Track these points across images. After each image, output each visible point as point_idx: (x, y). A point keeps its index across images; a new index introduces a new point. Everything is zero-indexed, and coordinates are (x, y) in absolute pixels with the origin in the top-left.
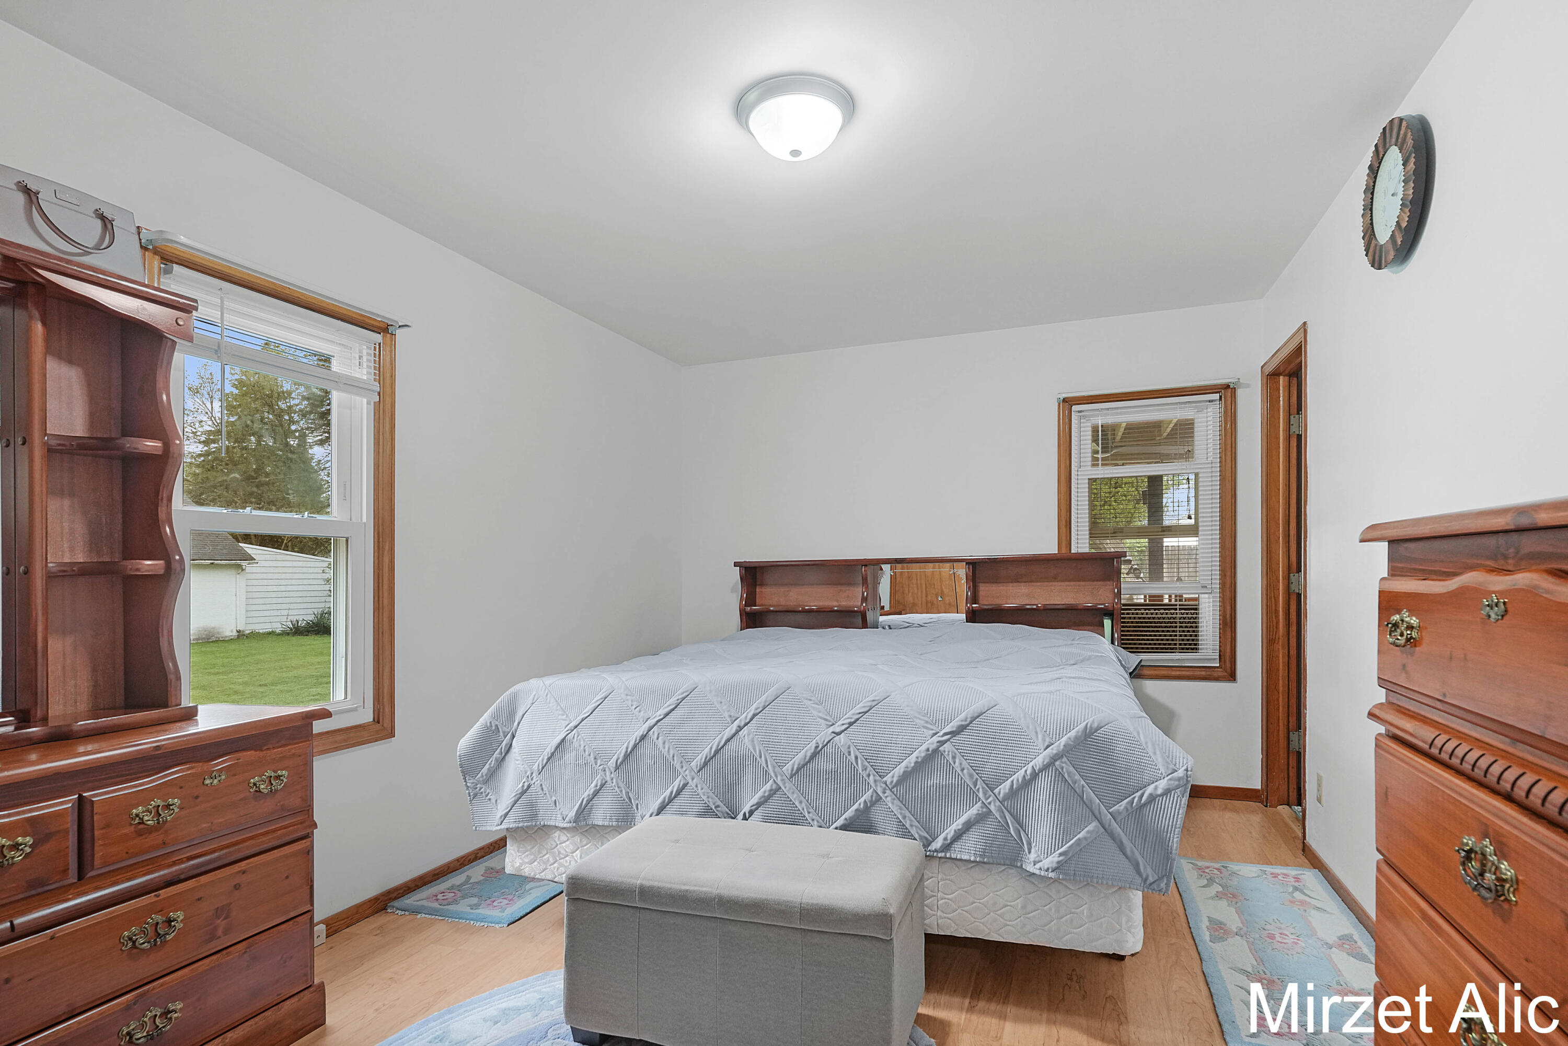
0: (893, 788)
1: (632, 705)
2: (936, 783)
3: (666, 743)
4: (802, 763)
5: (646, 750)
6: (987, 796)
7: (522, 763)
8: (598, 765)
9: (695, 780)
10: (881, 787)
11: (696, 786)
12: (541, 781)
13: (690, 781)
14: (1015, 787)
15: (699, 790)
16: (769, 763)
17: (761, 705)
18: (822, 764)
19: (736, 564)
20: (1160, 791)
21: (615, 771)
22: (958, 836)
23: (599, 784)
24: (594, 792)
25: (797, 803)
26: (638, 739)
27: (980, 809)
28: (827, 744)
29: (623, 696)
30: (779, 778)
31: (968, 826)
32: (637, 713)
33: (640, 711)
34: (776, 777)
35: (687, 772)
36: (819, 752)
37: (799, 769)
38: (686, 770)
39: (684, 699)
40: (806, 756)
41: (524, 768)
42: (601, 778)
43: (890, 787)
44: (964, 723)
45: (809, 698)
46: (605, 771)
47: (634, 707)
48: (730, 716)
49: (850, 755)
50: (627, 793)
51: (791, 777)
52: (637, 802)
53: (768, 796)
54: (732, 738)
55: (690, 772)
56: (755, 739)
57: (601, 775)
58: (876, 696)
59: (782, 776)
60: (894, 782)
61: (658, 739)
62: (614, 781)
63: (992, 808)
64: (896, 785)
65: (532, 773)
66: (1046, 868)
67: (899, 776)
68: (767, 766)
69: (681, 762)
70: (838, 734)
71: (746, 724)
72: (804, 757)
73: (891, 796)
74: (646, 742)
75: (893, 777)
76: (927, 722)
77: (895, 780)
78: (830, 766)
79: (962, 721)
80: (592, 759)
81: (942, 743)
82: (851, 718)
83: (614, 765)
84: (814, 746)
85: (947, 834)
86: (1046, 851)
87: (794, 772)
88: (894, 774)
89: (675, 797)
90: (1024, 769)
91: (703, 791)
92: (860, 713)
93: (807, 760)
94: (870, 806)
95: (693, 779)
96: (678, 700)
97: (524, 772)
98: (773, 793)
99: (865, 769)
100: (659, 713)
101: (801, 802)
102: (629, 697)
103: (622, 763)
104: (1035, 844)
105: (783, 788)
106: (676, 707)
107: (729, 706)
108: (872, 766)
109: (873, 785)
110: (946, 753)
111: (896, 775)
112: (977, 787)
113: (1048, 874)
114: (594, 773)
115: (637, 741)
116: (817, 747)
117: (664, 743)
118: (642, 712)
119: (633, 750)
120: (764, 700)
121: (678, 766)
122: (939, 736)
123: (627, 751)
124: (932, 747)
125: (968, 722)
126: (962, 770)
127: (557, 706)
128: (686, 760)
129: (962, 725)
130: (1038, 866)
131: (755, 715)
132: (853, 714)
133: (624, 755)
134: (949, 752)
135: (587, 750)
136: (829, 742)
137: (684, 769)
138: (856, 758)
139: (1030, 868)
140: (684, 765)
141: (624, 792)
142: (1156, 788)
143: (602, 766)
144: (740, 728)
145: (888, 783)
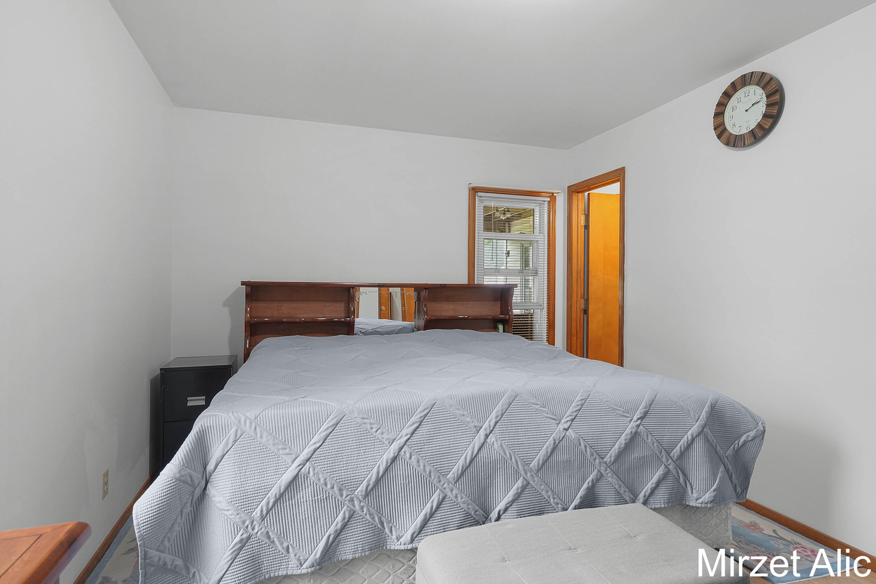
0: (611, 465)
1: (372, 428)
2: (637, 457)
3: (420, 461)
4: (545, 458)
5: (399, 469)
6: (668, 459)
7: (236, 513)
8: (344, 496)
9: (454, 492)
10: (604, 466)
11: (456, 497)
12: (266, 528)
13: (449, 494)
14: (682, 450)
15: (459, 500)
16: (519, 463)
17: (500, 413)
18: (560, 457)
19: (243, 283)
20: (750, 438)
21: (365, 498)
22: (653, 491)
23: (347, 516)
24: (342, 525)
25: (544, 493)
26: (389, 461)
27: (665, 470)
28: (562, 440)
29: (359, 420)
30: (529, 474)
31: (658, 484)
32: (380, 436)
33: (382, 434)
34: (526, 474)
35: (445, 485)
36: (556, 447)
37: (543, 464)
38: (444, 484)
39: (426, 415)
40: (547, 452)
41: (241, 518)
42: (349, 509)
43: (609, 465)
44: (646, 410)
45: (536, 403)
46: (353, 501)
47: (374, 430)
48: (475, 427)
49: (580, 445)
50: (380, 519)
51: (538, 472)
52: (391, 525)
53: (521, 491)
54: (482, 446)
55: (449, 485)
56: (503, 444)
57: (348, 506)
58: (582, 396)
59: (531, 472)
60: (612, 461)
61: (410, 458)
62: (365, 509)
63: (671, 467)
64: (613, 464)
65: (253, 522)
66: (706, 501)
67: (615, 456)
68: (518, 466)
69: (439, 477)
70: (566, 430)
71: (491, 432)
72: (546, 453)
73: (611, 472)
74: (399, 463)
75: (611, 457)
76: (624, 412)
77: (613, 459)
78: (566, 457)
79: (645, 408)
80: (337, 492)
81: (638, 426)
82: (572, 416)
83: (364, 493)
84: (552, 442)
85: (646, 492)
86: (704, 490)
87: (540, 467)
88: (611, 454)
89: (435, 511)
90: (686, 437)
91: (463, 500)
92: (577, 411)
93: (548, 455)
94: (596, 483)
95: (452, 491)
96: (421, 417)
97: (240, 524)
98: (524, 488)
99: (592, 455)
100: (404, 432)
101: (547, 492)
102: (365, 421)
103: (372, 489)
104: (695, 487)
105: (531, 482)
106: (420, 425)
107: (471, 418)
108: (595, 451)
109: (597, 466)
110: (642, 433)
111: (613, 455)
112: (662, 455)
113: (707, 505)
114: (338, 506)
115: (389, 464)
116: (555, 443)
117: (418, 461)
118: (385, 434)
119: (384, 474)
120: (500, 409)
121: (435, 481)
122: (635, 422)
123: (378, 476)
124: (634, 430)
125: (648, 409)
126: (653, 444)
127: (274, 440)
128: (442, 474)
129: (646, 411)
130: (699, 501)
131: (496, 423)
132: (572, 412)
133: (376, 480)
134: (644, 432)
135: (328, 483)
136: (564, 437)
137: (442, 483)
138: (586, 447)
139: (693, 503)
140: (441, 478)
141: (376, 518)
142: (748, 436)
143: (349, 497)
144: (487, 436)
145: (607, 463)
